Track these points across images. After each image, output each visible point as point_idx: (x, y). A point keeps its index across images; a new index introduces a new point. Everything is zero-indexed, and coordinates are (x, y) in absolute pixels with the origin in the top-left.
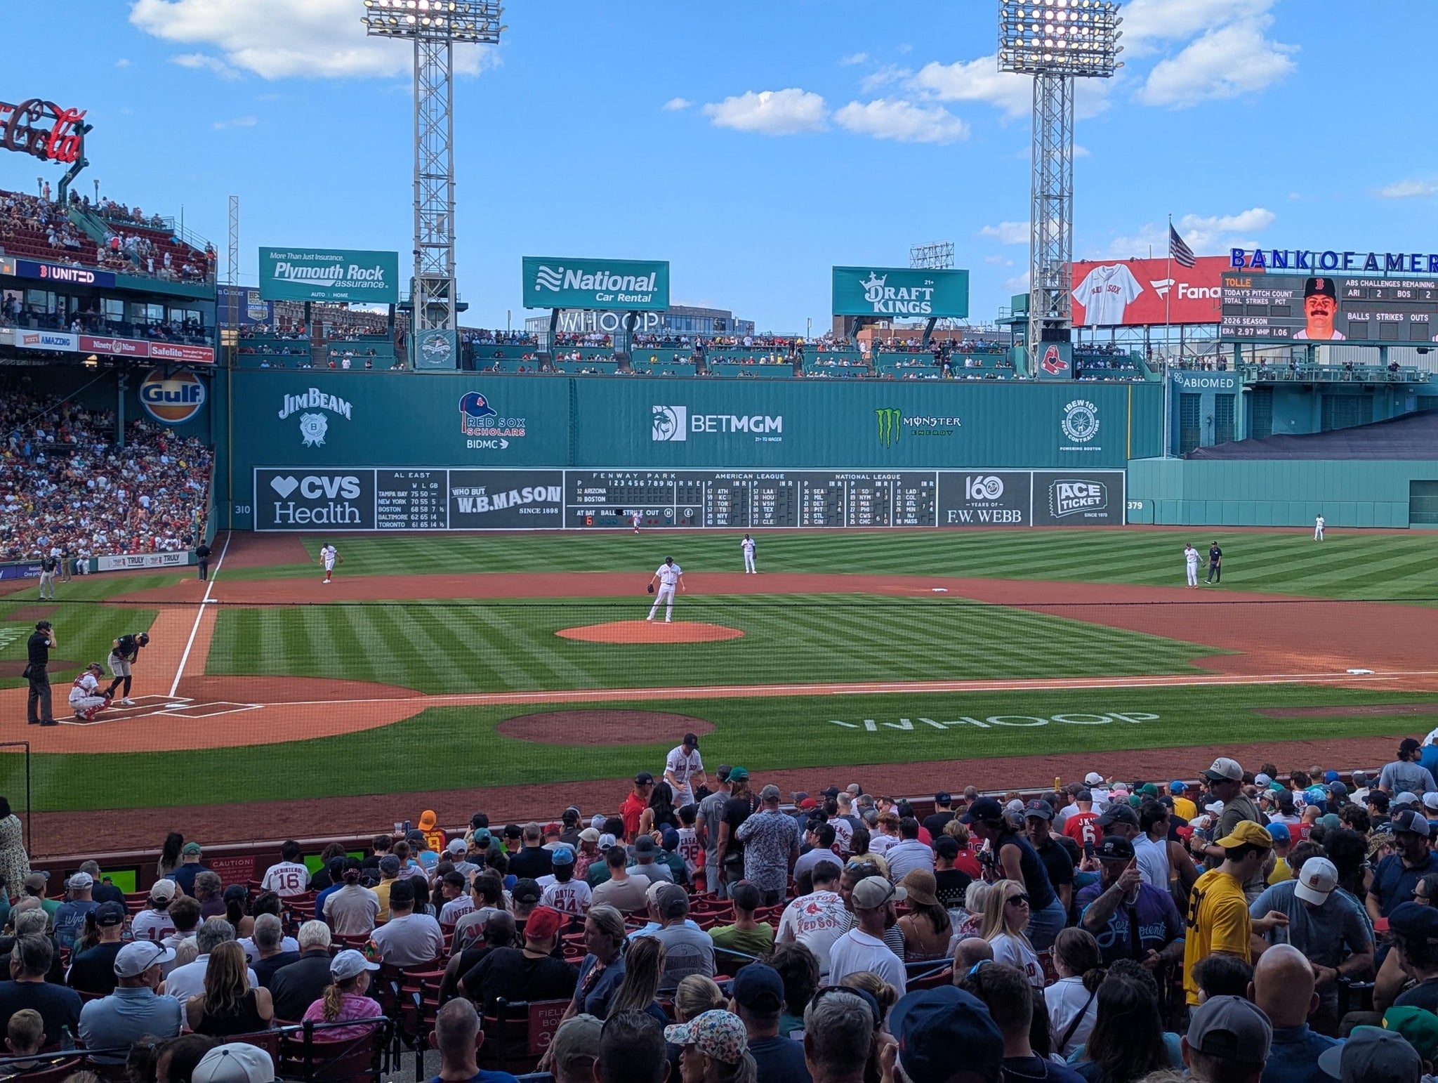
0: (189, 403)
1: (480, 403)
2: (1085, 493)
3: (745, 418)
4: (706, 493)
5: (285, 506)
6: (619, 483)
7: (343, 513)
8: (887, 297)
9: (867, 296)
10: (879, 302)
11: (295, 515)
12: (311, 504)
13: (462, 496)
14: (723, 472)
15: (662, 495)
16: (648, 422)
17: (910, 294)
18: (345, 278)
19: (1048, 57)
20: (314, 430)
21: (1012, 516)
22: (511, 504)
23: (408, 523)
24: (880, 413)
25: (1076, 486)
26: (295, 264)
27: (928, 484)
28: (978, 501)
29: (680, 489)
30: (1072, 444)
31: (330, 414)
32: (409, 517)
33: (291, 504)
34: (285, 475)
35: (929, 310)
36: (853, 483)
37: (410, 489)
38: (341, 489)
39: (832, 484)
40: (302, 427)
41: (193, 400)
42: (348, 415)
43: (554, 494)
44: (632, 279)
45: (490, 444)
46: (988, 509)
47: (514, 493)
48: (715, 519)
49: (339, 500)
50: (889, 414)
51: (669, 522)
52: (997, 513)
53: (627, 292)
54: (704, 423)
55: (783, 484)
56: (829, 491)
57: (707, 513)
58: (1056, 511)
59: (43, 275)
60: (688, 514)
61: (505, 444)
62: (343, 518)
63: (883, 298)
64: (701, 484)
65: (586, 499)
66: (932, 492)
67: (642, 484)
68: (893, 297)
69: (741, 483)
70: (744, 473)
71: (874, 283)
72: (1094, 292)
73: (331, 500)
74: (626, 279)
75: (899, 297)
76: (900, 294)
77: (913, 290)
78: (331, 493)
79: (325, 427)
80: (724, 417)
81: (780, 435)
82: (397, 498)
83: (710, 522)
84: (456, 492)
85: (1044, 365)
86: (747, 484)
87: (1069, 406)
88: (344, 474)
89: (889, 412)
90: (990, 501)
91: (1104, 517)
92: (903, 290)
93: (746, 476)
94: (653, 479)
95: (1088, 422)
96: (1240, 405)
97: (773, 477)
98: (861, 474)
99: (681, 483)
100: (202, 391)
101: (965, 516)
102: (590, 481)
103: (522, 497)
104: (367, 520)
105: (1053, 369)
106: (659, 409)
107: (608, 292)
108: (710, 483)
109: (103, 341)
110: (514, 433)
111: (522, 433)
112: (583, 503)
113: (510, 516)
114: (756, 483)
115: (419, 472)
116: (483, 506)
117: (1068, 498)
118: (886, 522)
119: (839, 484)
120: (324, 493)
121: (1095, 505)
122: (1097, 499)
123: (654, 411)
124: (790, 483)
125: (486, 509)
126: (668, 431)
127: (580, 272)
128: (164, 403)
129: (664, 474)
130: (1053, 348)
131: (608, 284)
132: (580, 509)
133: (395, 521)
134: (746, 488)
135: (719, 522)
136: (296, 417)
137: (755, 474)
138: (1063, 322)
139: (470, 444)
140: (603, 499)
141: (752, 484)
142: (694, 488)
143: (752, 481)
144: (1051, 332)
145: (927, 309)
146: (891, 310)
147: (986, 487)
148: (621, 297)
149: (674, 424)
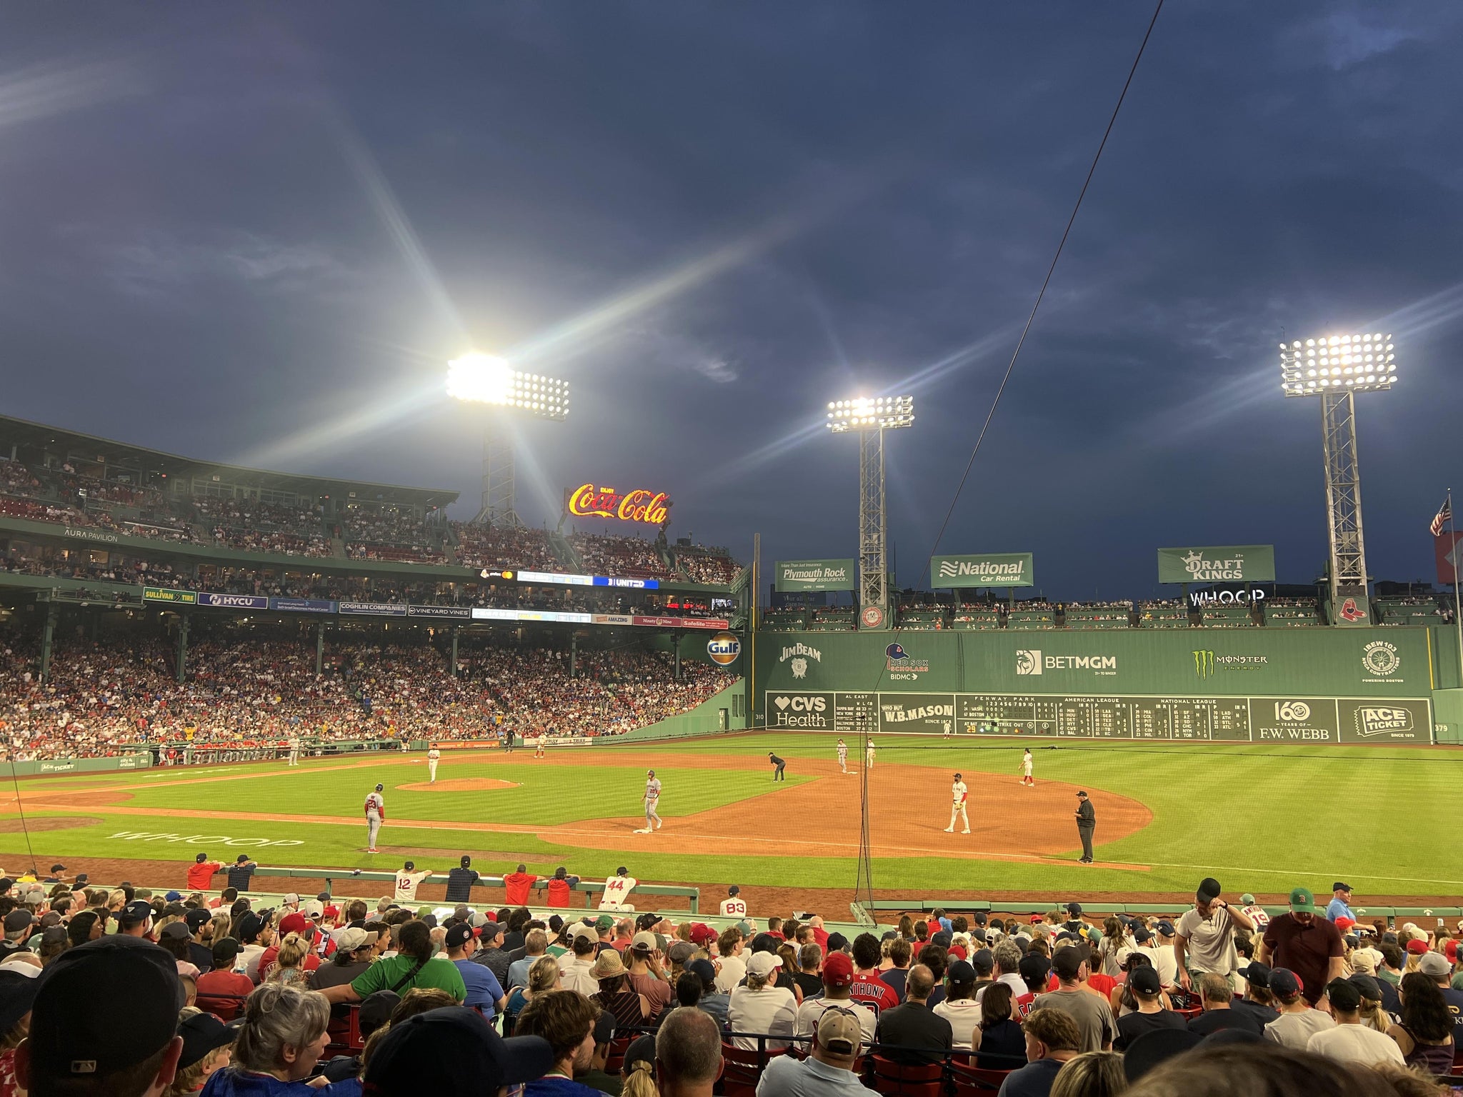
0: (732, 653)
1: (899, 650)
2: (1390, 717)
3: (1087, 658)
4: (1058, 712)
5: (783, 716)
6: (994, 704)
7: (816, 720)
8: (1204, 568)
9: (1187, 568)
10: (1198, 572)
11: (789, 721)
12: (797, 714)
13: (889, 711)
14: (1070, 697)
15: (1026, 713)
16: (1014, 662)
17: (1224, 566)
18: (823, 576)
20: (799, 668)
21: (1320, 734)
22: (920, 717)
23: (853, 728)
24: (1196, 653)
25: (1380, 712)
26: (795, 570)
27: (1241, 707)
28: (1287, 722)
29: (1037, 708)
30: (1375, 677)
31: (808, 658)
32: (855, 724)
33: (786, 714)
34: (782, 696)
35: (1241, 576)
36: (1176, 706)
37: (856, 706)
38: (814, 705)
39: (1158, 706)
40: (793, 667)
41: (735, 651)
42: (819, 659)
43: (948, 710)
44: (1006, 566)
45: (905, 677)
46: (1297, 728)
47: (921, 709)
48: (1066, 731)
49: (813, 712)
50: (1204, 654)
51: (1031, 732)
52: (1306, 732)
53: (1003, 575)
54: (1055, 662)
55: (1119, 706)
56: (1157, 711)
57: (1059, 726)
58: (1362, 731)
59: (610, 584)
60: (1045, 727)
61: (915, 677)
62: (816, 724)
63: (1201, 568)
64: (1054, 705)
65: (971, 715)
66: (1245, 714)
67: (1010, 705)
68: (1209, 568)
69: (1084, 705)
70: (1086, 698)
71: (1192, 558)
73: (809, 712)
74: (1002, 566)
75: (1214, 568)
76: (1215, 565)
77: (1226, 562)
78: (809, 708)
79: (806, 667)
80: (1070, 658)
81: (1114, 670)
82: (847, 711)
83: (1062, 733)
84: (884, 708)
85: (1342, 615)
86: (1090, 706)
87: (1368, 647)
88: (816, 696)
89: (1204, 653)
90: (1298, 722)
91: (1411, 738)
92: (1218, 563)
93: (1088, 700)
94: (1018, 701)
95: (1389, 659)
97: (1110, 701)
98: (1182, 699)
99: (1039, 704)
100: (739, 646)
101: (1276, 733)
102: (973, 702)
103: (927, 712)
104: (830, 726)
105: (1351, 618)
106: (1021, 652)
107: (989, 575)
108: (1061, 704)
109: (648, 619)
110: (921, 669)
111: (926, 669)
112: (968, 717)
113: (918, 725)
114: (1096, 705)
115: (861, 695)
116: (901, 717)
117: (1373, 721)
118: (1205, 736)
119: (1164, 706)
120: (805, 707)
121: (1401, 727)
122: (1403, 723)
123: (1018, 654)
124: (1124, 705)
125: (903, 720)
126: (1028, 668)
127: (969, 564)
128: (719, 653)
129: (1024, 697)
130: (1349, 600)
131: (989, 570)
132: (967, 721)
133: (847, 726)
134: (1089, 708)
135: (1069, 733)
136: (789, 661)
137: (1095, 698)
138: (1359, 580)
139: (892, 677)
140: (983, 714)
141: (1094, 706)
142: (1049, 707)
143: (1094, 703)
144: (1350, 588)
145: (1238, 576)
146: (1208, 577)
147: (1294, 711)
148: (998, 578)
149: (1033, 663)
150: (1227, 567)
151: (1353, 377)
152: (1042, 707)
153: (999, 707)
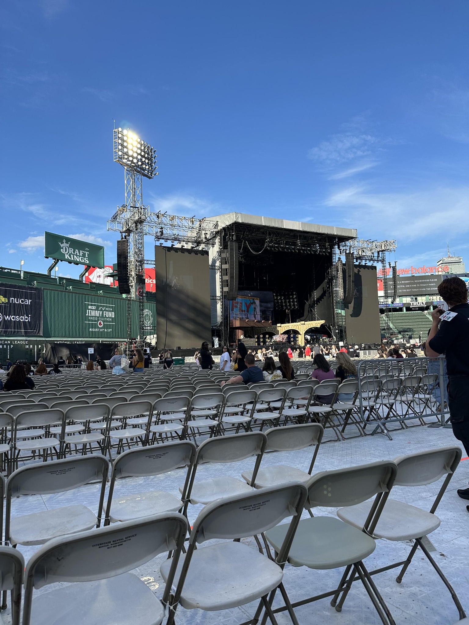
9: (62, 250)
10: (67, 254)
17: (80, 254)
35: (88, 262)
63: (68, 252)
68: (73, 253)
69: (3, 346)
70: (5, 340)
71: (64, 245)
72: (98, 277)
75: (75, 254)
76: (76, 252)
77: (81, 251)
85: (137, 293)
92: (77, 250)
95: (150, 319)
97: (21, 343)
98: (67, 341)
124: (31, 346)
134: (6, 349)
137: (11, 341)
141: (10, 347)
143: (10, 345)
146: (72, 259)
150: (81, 255)
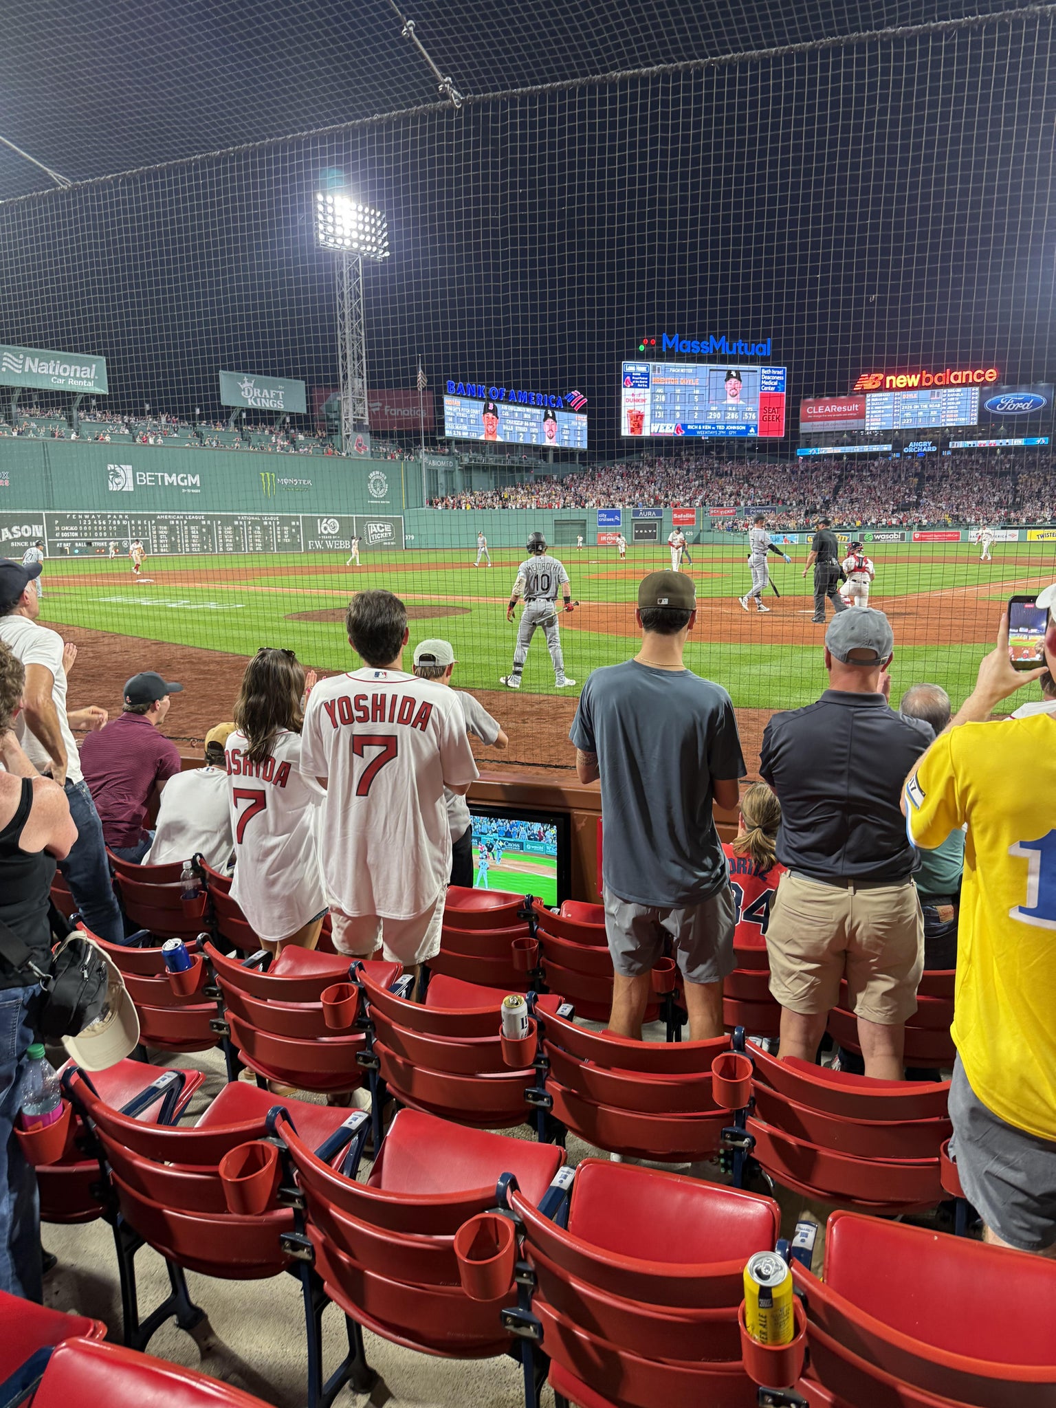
2: (383, 530)
3: (174, 476)
4: (151, 529)
6: (87, 522)
8: (256, 395)
9: (244, 394)
10: (251, 398)
14: (162, 514)
15: (122, 531)
16: (105, 476)
17: (270, 396)
19: (347, 242)
22: (4, 539)
24: (263, 475)
25: (378, 526)
27: (296, 523)
29: (132, 526)
30: (375, 499)
35: (283, 407)
36: (249, 523)
39: (236, 523)
43: (38, 531)
44: (78, 368)
46: (331, 540)
47: (5, 531)
48: (159, 548)
50: (268, 476)
52: (336, 543)
53: (75, 378)
54: (146, 478)
55: (204, 523)
56: (235, 528)
57: (154, 544)
58: (369, 542)
63: (253, 394)
64: (147, 523)
65: (63, 535)
66: (298, 529)
67: (105, 523)
68: (260, 396)
69: (175, 522)
70: (176, 515)
71: (248, 385)
74: (73, 367)
75: (263, 396)
76: (264, 393)
77: (272, 391)
80: (159, 475)
81: (198, 488)
83: (156, 551)
85: (355, 447)
86: (180, 523)
87: (371, 475)
89: (268, 474)
90: (332, 535)
91: (393, 546)
92: (266, 391)
93: (178, 517)
94: (112, 519)
95: (382, 485)
96: (458, 478)
97: (196, 518)
98: (254, 516)
99: (134, 522)
101: (319, 544)
102: (65, 521)
103: (12, 533)
105: (360, 450)
106: (112, 467)
107: (59, 376)
108: (153, 522)
111: (7, 483)
112: (61, 537)
114: (185, 522)
117: (374, 533)
118: (271, 549)
119: (241, 523)
121: (388, 537)
122: (389, 534)
123: (109, 469)
124: (209, 522)
126: (120, 483)
127: (37, 360)
129: (120, 515)
130: (360, 436)
131: (59, 370)
132: (59, 542)
134: (179, 525)
135: (162, 550)
137: (184, 516)
138: (364, 421)
140: (76, 534)
141: (183, 523)
142: (142, 525)
143: (183, 520)
144: (358, 427)
145: (280, 406)
146: (260, 405)
147: (328, 526)
148: (71, 381)
149: (124, 479)
150: (272, 394)
151: (365, 243)
152: (136, 525)
153: (93, 525)
